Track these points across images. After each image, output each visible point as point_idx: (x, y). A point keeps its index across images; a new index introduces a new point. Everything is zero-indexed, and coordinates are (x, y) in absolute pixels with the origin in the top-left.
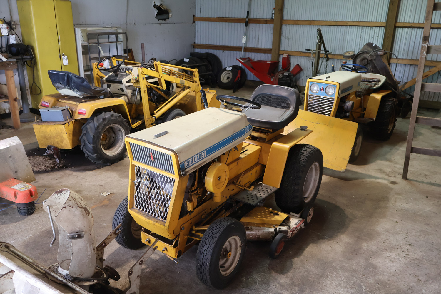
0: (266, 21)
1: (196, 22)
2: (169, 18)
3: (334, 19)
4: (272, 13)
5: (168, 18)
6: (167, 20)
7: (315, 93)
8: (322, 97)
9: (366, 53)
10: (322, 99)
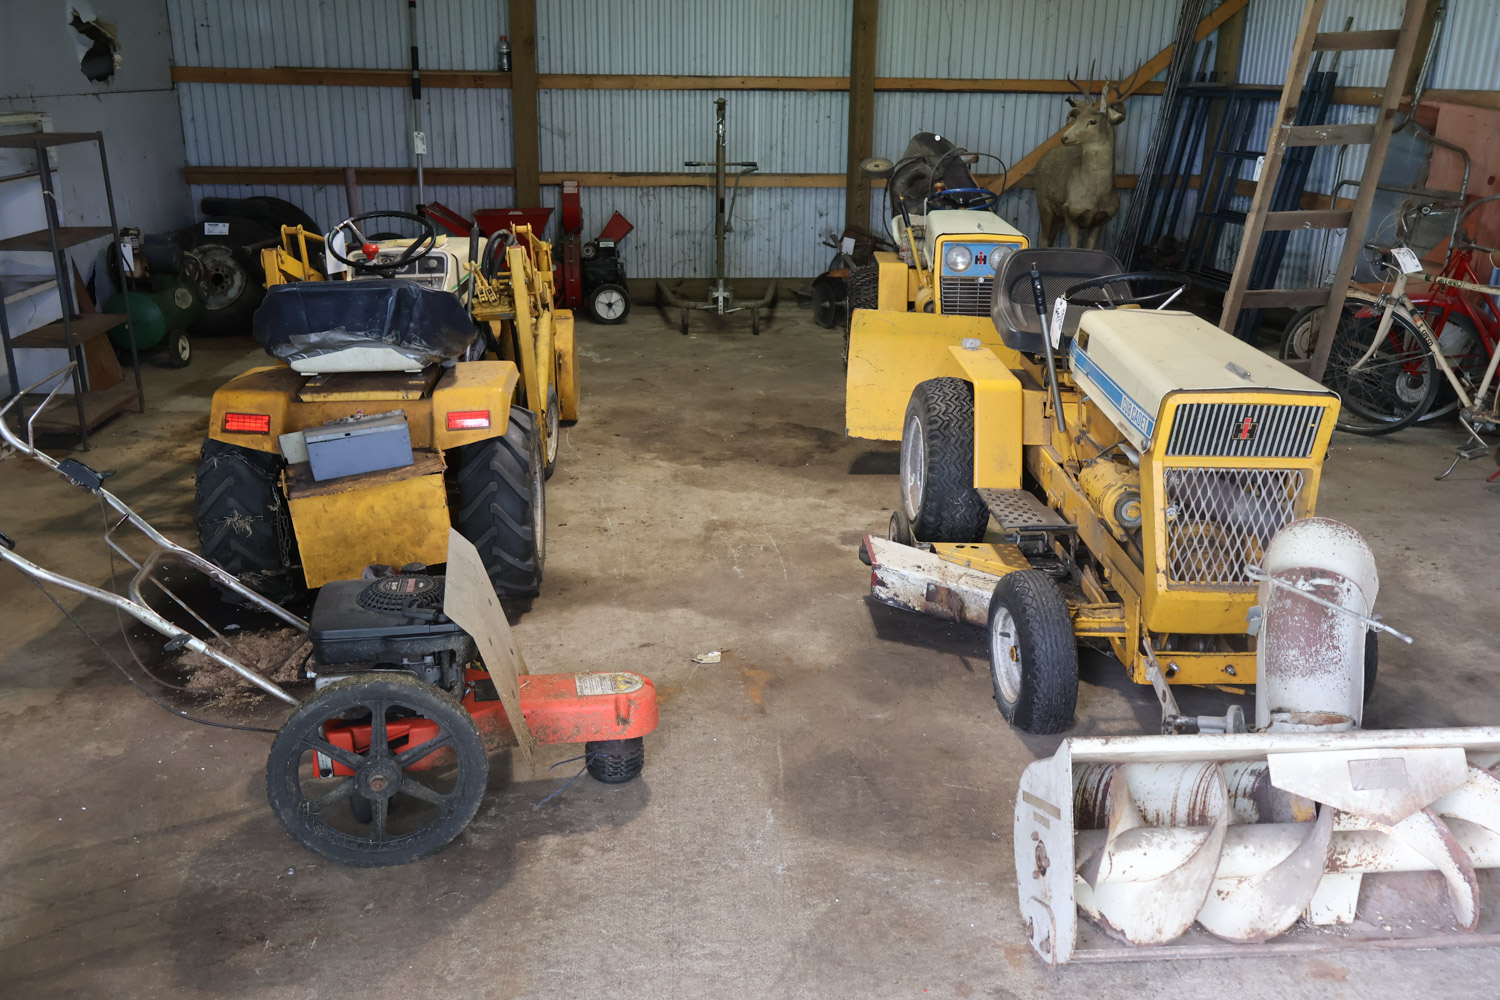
0: (478, 80)
1: (183, 87)
2: (116, 74)
3: (701, 72)
4: (501, 55)
5: (112, 73)
6: (110, 78)
7: (960, 271)
8: (981, 280)
9: (923, 160)
10: (981, 285)
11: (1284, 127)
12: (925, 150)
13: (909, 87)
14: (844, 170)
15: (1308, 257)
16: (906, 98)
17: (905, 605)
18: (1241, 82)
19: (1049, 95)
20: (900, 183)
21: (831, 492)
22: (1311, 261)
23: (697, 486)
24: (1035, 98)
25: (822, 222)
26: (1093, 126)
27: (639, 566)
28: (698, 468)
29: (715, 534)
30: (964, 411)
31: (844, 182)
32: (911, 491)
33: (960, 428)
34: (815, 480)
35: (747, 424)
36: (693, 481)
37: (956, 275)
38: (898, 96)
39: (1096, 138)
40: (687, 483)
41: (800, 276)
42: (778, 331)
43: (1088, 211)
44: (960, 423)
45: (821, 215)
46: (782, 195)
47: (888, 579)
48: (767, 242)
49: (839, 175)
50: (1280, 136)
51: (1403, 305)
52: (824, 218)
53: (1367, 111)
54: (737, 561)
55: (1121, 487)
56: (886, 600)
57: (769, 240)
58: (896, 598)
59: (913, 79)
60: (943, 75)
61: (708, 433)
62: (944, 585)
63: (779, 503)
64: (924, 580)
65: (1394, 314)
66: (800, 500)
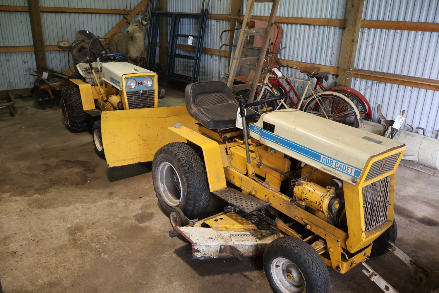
7: (133, 89)
8: (141, 92)
9: (83, 41)
10: (141, 93)
11: (246, 29)
12: (83, 37)
13: (54, 11)
14: (32, 44)
15: (205, 68)
16: (53, 15)
17: (210, 257)
18: (168, 11)
19: (107, 15)
20: (75, 51)
21: (111, 194)
22: (206, 69)
23: (46, 207)
24: (102, 16)
25: (26, 66)
26: (137, 27)
27: (52, 273)
28: (37, 196)
29: (77, 236)
30: (195, 158)
31: (33, 49)
32: (164, 192)
33: (197, 166)
34: (99, 189)
35: (43, 165)
36: (41, 205)
37: (132, 90)
38: (50, 14)
39: (139, 31)
40: (39, 208)
41: (20, 88)
42: (22, 114)
43: (138, 57)
44: (196, 164)
45: (25, 63)
46: (6, 56)
47: (200, 249)
48: (2, 76)
49: (30, 46)
50: (244, 33)
51: (268, 86)
52: (26, 64)
53: (220, 22)
54: (101, 250)
55: (329, 196)
56: (200, 258)
57: (3, 75)
58: (205, 256)
59: (55, 8)
60: (67, 6)
61: (28, 174)
62: (228, 244)
63: (93, 208)
64: (218, 245)
65: (265, 88)
66: (101, 203)
